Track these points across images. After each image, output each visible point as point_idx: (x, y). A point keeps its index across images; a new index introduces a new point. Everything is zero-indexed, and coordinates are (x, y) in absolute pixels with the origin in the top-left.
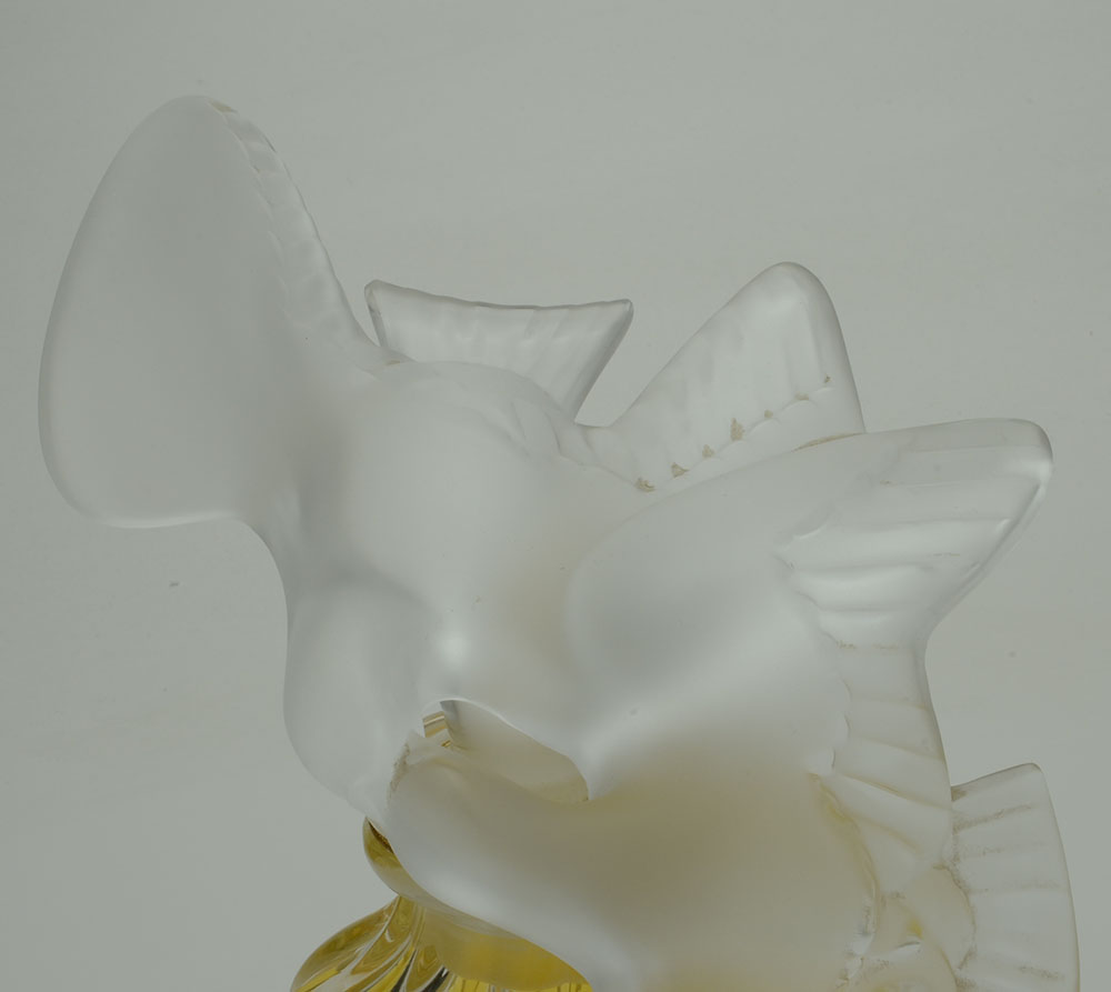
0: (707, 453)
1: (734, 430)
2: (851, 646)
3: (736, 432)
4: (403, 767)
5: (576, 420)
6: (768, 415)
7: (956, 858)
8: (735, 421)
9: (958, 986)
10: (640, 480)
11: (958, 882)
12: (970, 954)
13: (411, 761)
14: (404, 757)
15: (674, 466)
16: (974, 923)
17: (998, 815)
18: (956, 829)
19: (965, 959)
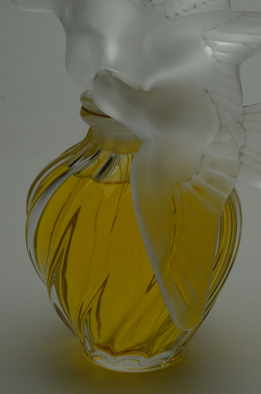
0: (186, 11)
1: (194, 6)
2: (220, 61)
3: (195, 7)
4: (97, 76)
5: (151, 3)
6: (204, 3)
7: (243, 122)
8: (194, 4)
9: (239, 153)
10: (166, 16)
11: (243, 127)
12: (244, 146)
13: (99, 75)
14: (98, 74)
15: (176, 13)
16: (245, 138)
17: (256, 113)
18: (243, 115)
19: (242, 147)
